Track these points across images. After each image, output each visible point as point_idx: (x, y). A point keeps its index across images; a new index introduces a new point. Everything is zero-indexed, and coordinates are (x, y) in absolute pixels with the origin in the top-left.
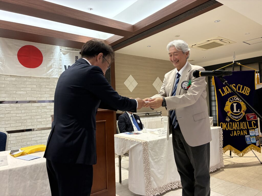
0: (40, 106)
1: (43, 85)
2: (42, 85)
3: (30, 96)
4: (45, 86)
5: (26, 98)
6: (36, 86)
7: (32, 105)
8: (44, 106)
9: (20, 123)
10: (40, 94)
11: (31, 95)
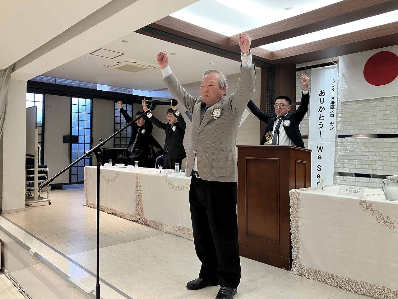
0: (395, 143)
3: (382, 128)
5: (375, 130)
7: (384, 141)
9: (368, 165)
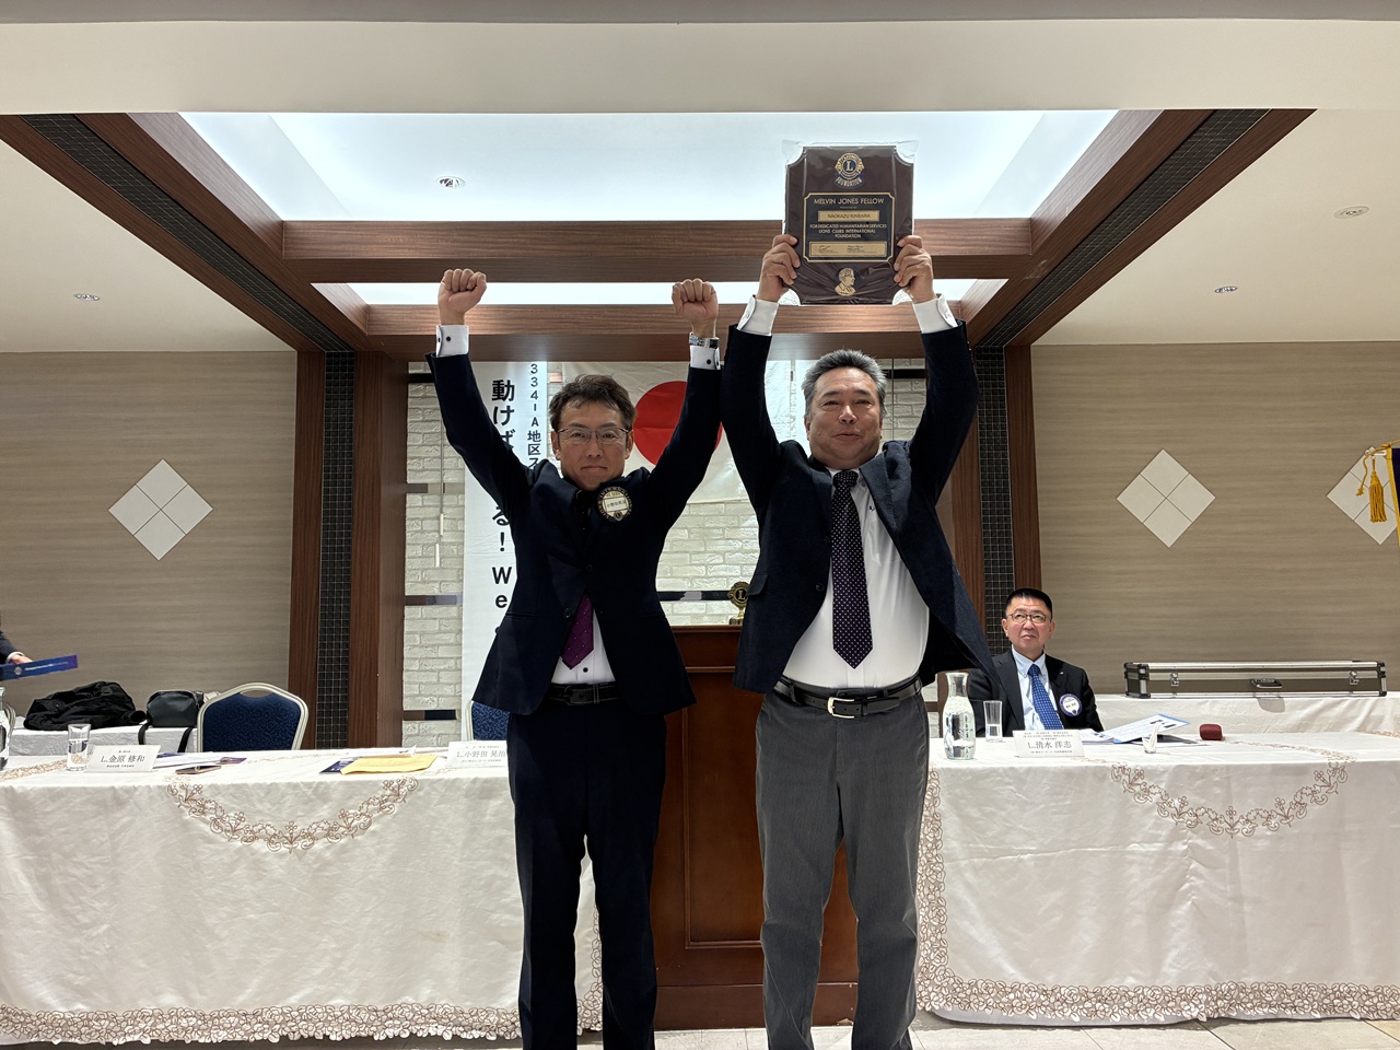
0: (703, 615)
1: (718, 528)
2: (708, 528)
4: (724, 531)
6: (690, 533)
8: (720, 612)
10: (703, 565)
11: (671, 572)
